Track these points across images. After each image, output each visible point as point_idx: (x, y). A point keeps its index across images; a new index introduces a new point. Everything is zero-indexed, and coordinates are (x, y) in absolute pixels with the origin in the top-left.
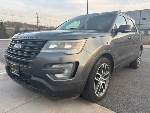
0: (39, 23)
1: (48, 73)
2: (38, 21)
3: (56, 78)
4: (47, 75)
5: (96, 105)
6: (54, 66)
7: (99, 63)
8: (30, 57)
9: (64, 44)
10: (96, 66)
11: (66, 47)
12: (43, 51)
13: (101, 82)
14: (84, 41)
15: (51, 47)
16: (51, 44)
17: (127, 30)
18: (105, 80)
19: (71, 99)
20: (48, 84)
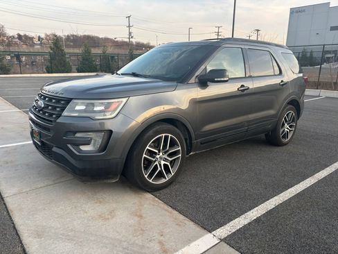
0: (132, 37)
1: (71, 144)
2: (130, 33)
3: (80, 151)
4: (69, 146)
5: (149, 196)
6: (78, 135)
7: (151, 132)
8: (51, 121)
9: (93, 105)
10: (145, 137)
11: (96, 109)
12: (65, 113)
13: (163, 163)
14: (124, 100)
15: (78, 108)
16: (77, 104)
17: (219, 79)
18: (170, 159)
19: (106, 181)
20: (70, 157)
